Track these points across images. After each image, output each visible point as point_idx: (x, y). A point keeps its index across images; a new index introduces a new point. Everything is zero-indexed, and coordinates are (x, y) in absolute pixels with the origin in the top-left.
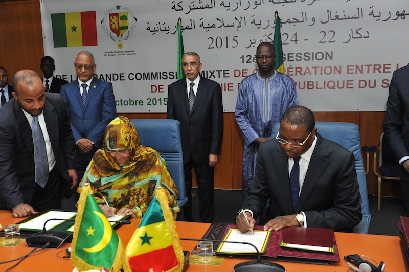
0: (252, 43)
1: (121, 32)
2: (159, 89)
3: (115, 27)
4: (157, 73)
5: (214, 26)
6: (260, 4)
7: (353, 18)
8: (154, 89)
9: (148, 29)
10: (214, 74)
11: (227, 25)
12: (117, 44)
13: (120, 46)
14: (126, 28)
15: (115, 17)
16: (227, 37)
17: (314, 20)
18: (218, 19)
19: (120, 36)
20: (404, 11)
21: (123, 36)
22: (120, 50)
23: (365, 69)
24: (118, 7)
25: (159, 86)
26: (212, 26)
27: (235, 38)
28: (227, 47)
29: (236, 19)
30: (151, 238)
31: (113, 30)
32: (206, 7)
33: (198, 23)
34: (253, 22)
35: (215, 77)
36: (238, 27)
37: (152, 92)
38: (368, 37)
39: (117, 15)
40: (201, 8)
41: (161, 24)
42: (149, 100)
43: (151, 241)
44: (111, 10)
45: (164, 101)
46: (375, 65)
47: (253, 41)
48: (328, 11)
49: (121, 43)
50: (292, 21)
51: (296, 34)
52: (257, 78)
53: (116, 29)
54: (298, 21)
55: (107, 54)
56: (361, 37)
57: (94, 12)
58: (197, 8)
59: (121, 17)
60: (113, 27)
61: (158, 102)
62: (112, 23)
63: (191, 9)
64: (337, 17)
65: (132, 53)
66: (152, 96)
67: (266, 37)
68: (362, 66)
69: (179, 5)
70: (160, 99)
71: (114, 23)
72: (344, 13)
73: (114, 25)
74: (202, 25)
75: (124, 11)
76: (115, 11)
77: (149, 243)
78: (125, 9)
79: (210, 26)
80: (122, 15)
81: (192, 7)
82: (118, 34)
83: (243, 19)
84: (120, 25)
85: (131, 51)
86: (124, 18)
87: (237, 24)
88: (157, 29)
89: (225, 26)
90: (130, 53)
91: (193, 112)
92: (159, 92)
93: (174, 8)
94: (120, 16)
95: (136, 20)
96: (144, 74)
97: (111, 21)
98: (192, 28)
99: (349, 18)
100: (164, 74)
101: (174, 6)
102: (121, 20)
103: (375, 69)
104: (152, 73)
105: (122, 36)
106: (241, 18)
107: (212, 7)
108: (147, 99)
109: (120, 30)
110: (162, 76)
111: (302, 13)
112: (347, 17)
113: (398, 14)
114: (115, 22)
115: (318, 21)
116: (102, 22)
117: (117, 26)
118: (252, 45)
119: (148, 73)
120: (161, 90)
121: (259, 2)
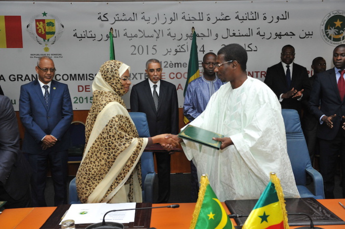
0: (168, 52)
1: (48, 36)
2: (86, 88)
3: (42, 32)
4: (83, 75)
5: (136, 36)
6: (174, 20)
7: (246, 36)
8: (81, 89)
9: (75, 35)
10: (136, 76)
11: (147, 36)
12: (44, 47)
13: (46, 49)
14: (53, 33)
15: (41, 23)
16: (147, 46)
17: (217, 35)
18: (140, 31)
19: (46, 41)
20: (281, 33)
21: (50, 40)
22: (46, 53)
23: (255, 74)
24: (45, 14)
25: (86, 86)
26: (135, 36)
27: (154, 47)
28: (148, 54)
29: (155, 31)
30: (268, 216)
31: (40, 35)
32: (129, 20)
33: (122, 33)
34: (169, 34)
35: (137, 79)
36: (157, 38)
37: (79, 91)
38: (256, 51)
39: (43, 21)
40: (124, 20)
41: (88, 32)
42: (76, 99)
43: (268, 218)
44: (37, 16)
45: (91, 99)
46: (261, 72)
47: (169, 50)
48: (227, 29)
49: (48, 46)
50: (200, 35)
51: (203, 46)
52: (203, 81)
53: (43, 33)
54: (204, 36)
55: (33, 56)
56: (252, 51)
57: (19, 17)
58: (121, 20)
59: (48, 23)
60: (40, 32)
61: (85, 101)
62: (38, 28)
63: (116, 20)
64: (234, 34)
65: (59, 56)
66: (79, 95)
67: (180, 47)
68: (253, 72)
69: (104, 17)
70: (87, 98)
71: (40, 28)
72: (239, 32)
73: (40, 30)
74: (125, 35)
75: (51, 18)
76: (42, 17)
77: (267, 221)
78: (52, 16)
79: (133, 36)
80: (49, 22)
81: (117, 19)
82: (44, 39)
83: (161, 31)
84: (47, 31)
85: (58, 55)
86: (51, 24)
87: (155, 35)
88: (83, 36)
89: (146, 37)
90: (57, 56)
91: (160, 109)
92: (86, 91)
93: (100, 18)
94: (46, 22)
95: (63, 26)
96: (71, 75)
97: (37, 26)
98: (116, 37)
99: (243, 36)
100: (91, 75)
101: (100, 17)
102: (47, 25)
103: (261, 74)
104: (79, 75)
105: (48, 40)
106: (159, 30)
107: (134, 20)
108: (74, 98)
109: (47, 35)
110: (88, 77)
111: (208, 29)
112: (241, 35)
113: (277, 35)
114: (42, 27)
115: (220, 37)
116: (28, 27)
117: (43, 31)
118: (169, 53)
119: (75, 75)
120: (87, 90)
121: (173, 19)
